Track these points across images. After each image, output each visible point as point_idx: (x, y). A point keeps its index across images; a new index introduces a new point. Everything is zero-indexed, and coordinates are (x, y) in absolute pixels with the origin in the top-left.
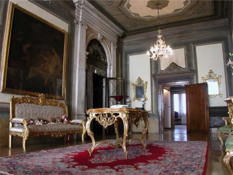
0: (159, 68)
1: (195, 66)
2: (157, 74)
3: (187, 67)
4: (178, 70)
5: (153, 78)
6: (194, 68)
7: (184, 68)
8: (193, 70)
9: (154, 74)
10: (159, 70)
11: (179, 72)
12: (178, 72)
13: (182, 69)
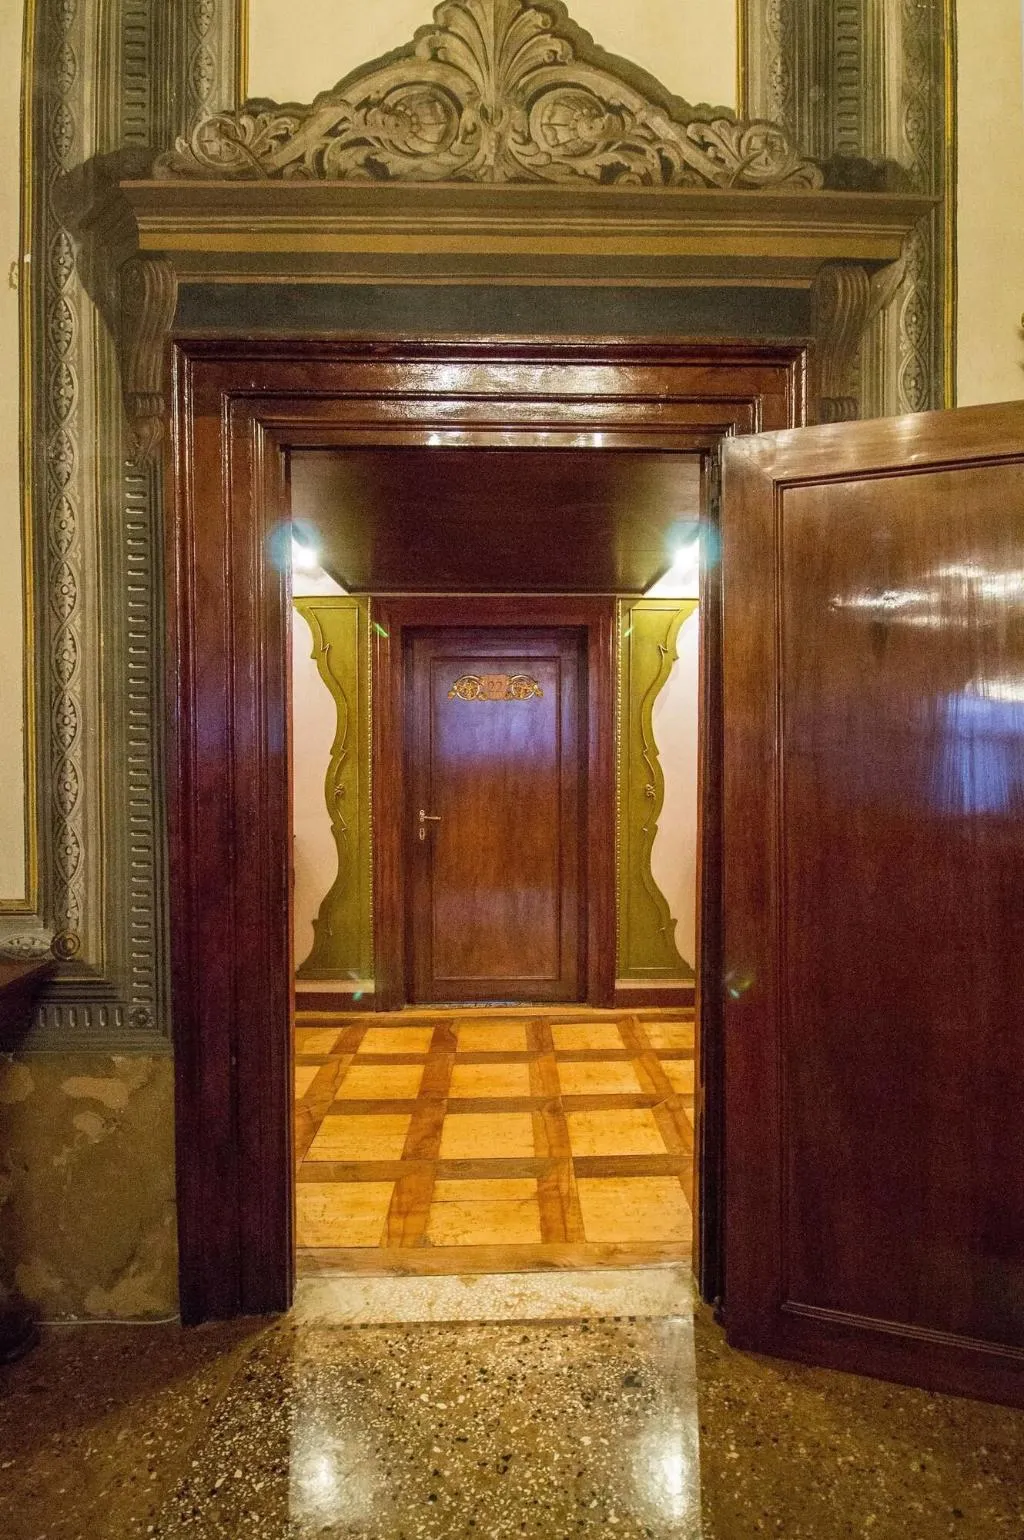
0: (214, 46)
1: (906, 96)
2: (161, 179)
3: (767, 103)
4: (587, 132)
5: (70, 249)
6: (896, 138)
7: (705, 116)
8: (877, 175)
9: (102, 170)
10: (215, 98)
11: (610, 173)
12: (589, 165)
13: (660, 125)
